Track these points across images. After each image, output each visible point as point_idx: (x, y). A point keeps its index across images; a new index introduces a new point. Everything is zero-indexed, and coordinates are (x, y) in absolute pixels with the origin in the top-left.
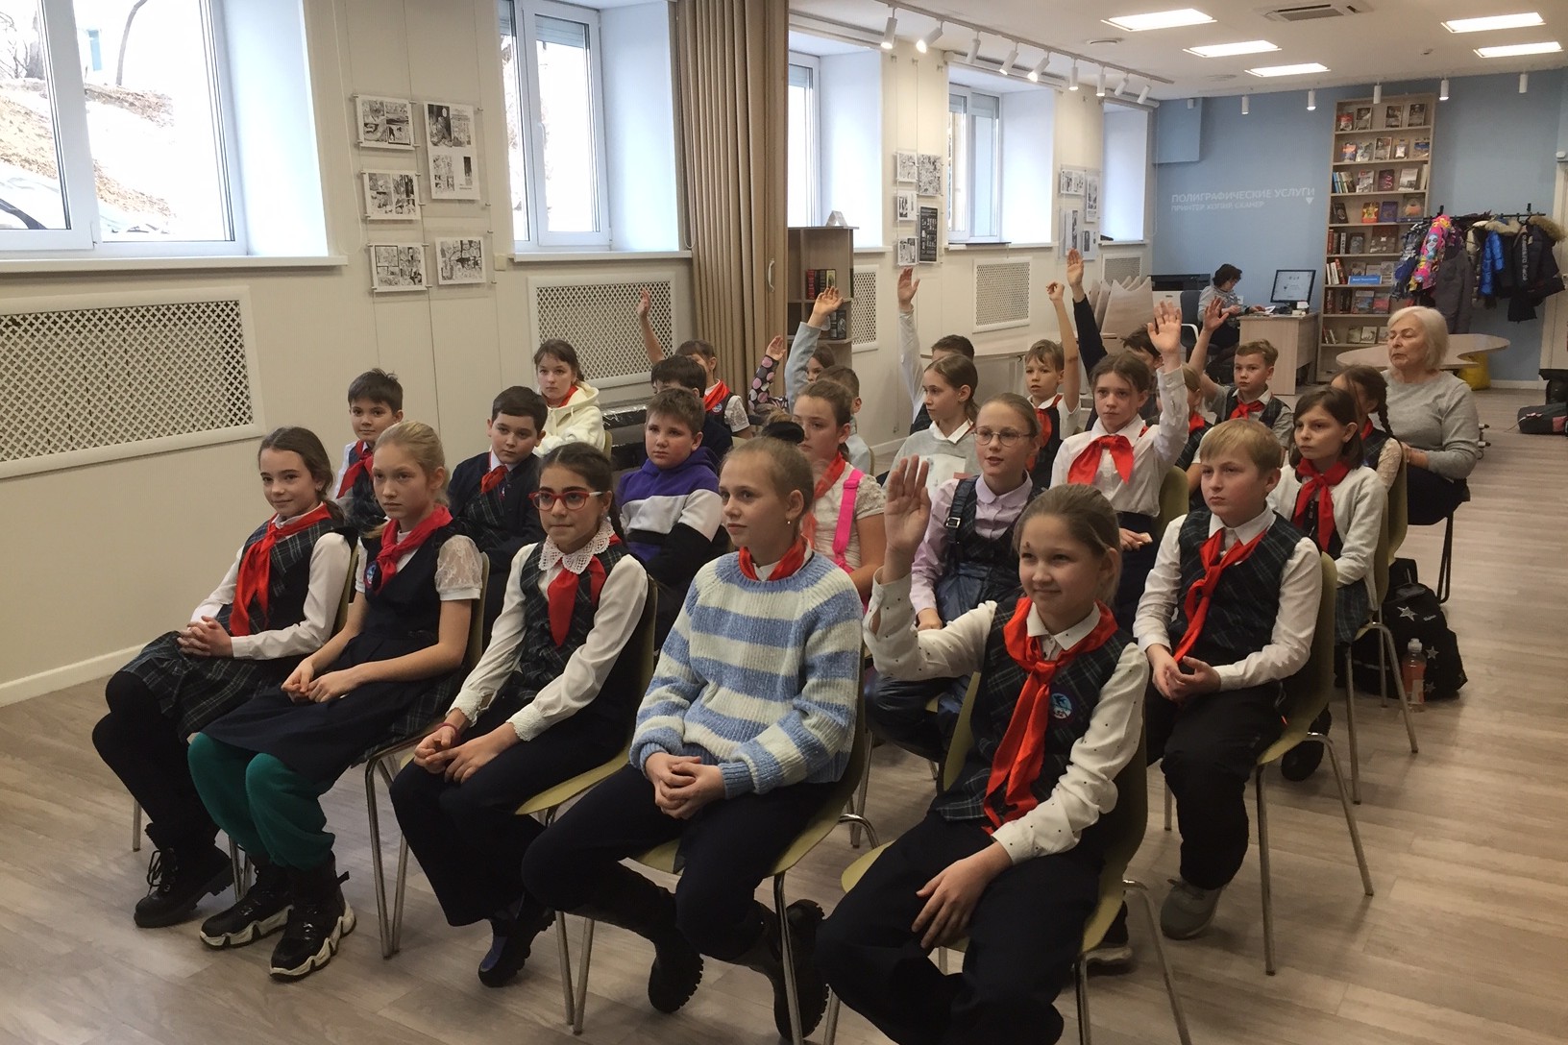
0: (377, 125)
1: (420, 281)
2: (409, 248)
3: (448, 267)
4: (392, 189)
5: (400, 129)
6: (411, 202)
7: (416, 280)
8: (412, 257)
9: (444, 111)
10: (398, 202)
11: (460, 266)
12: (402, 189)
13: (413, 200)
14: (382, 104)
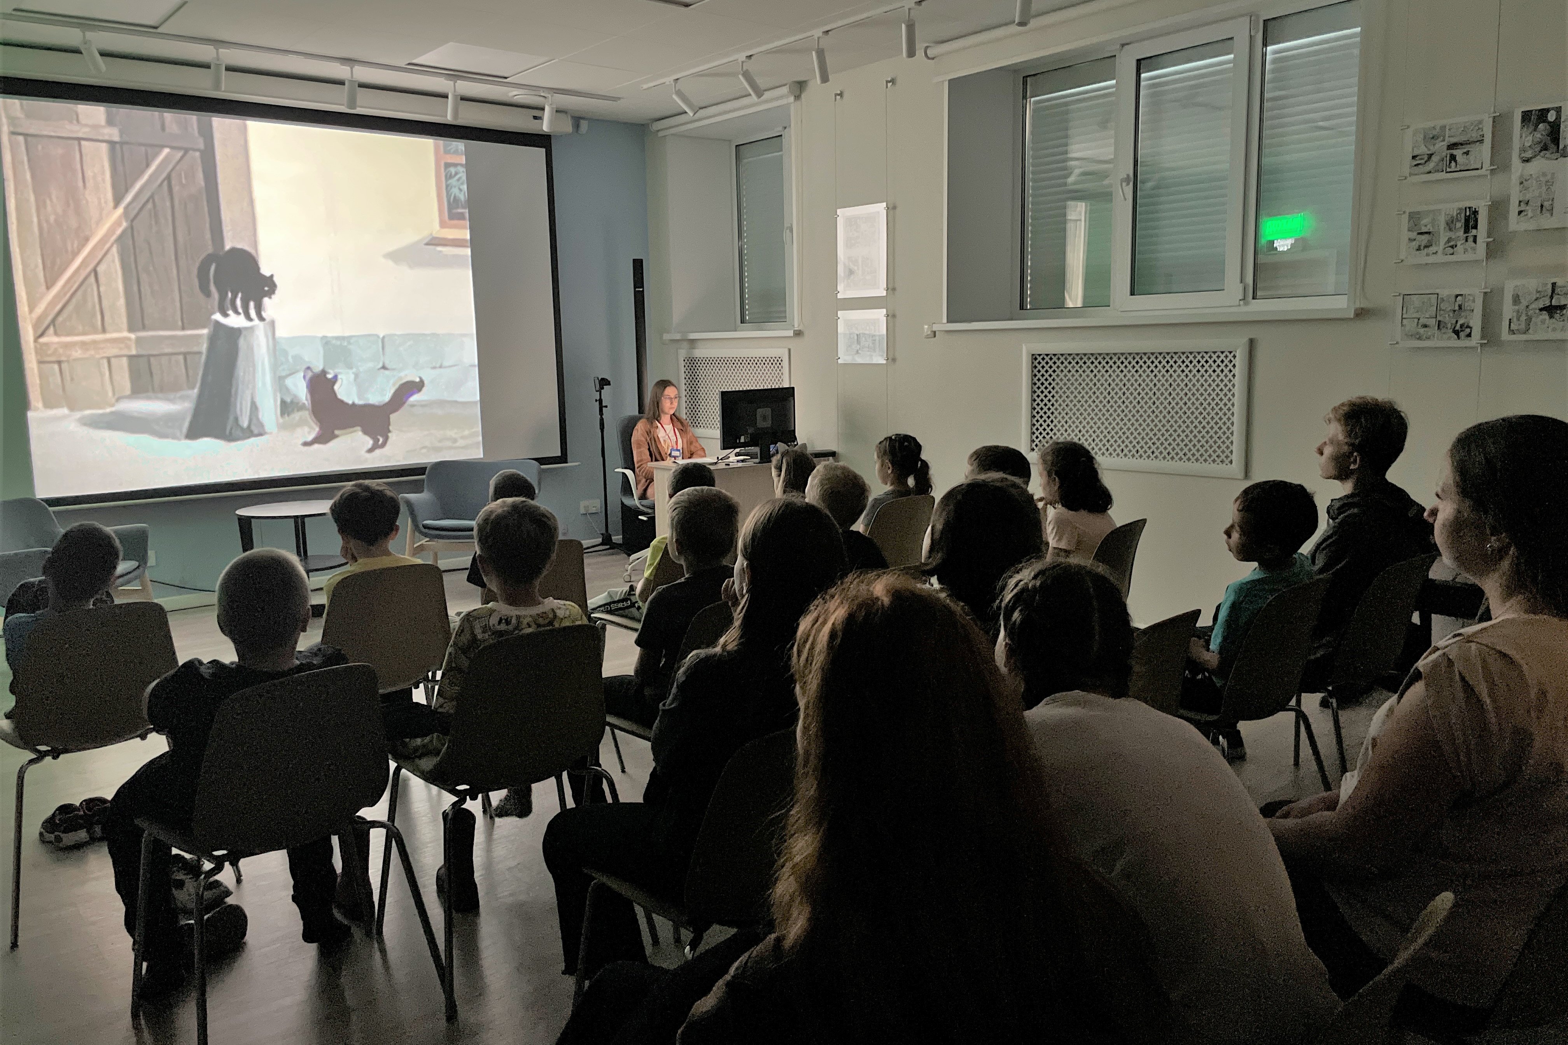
0: (1430, 156)
1: (1469, 335)
2: (1457, 296)
3: (1523, 318)
4: (1443, 225)
5: (1467, 153)
6: (1471, 239)
7: (1462, 334)
8: (1460, 307)
9: (1552, 116)
10: (1450, 240)
11: (1545, 315)
12: (1459, 225)
13: (1475, 237)
14: (1443, 128)
